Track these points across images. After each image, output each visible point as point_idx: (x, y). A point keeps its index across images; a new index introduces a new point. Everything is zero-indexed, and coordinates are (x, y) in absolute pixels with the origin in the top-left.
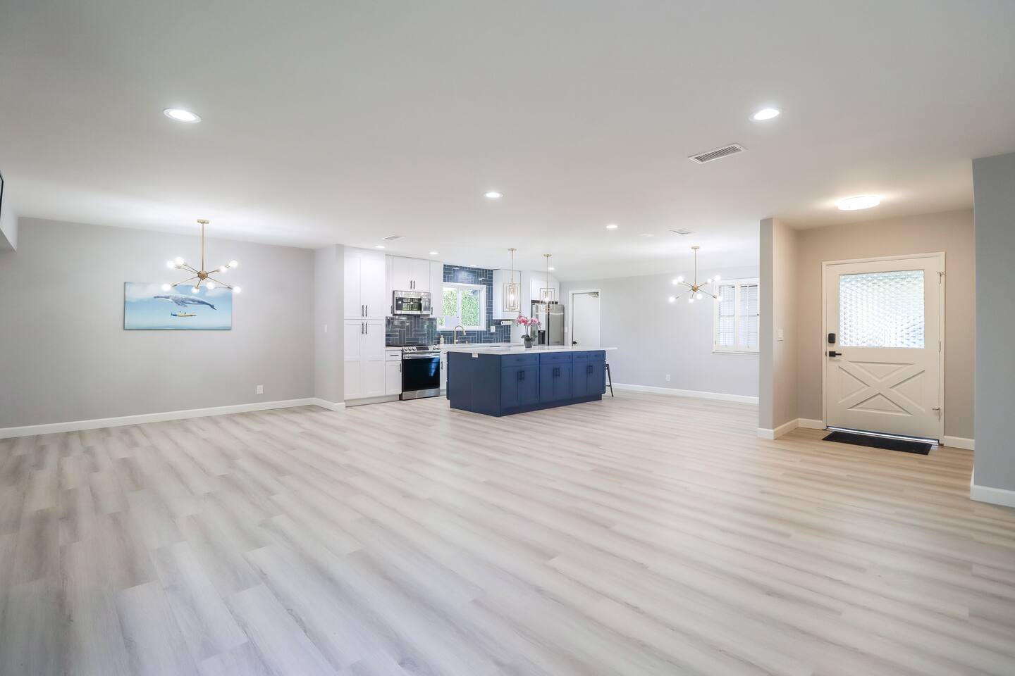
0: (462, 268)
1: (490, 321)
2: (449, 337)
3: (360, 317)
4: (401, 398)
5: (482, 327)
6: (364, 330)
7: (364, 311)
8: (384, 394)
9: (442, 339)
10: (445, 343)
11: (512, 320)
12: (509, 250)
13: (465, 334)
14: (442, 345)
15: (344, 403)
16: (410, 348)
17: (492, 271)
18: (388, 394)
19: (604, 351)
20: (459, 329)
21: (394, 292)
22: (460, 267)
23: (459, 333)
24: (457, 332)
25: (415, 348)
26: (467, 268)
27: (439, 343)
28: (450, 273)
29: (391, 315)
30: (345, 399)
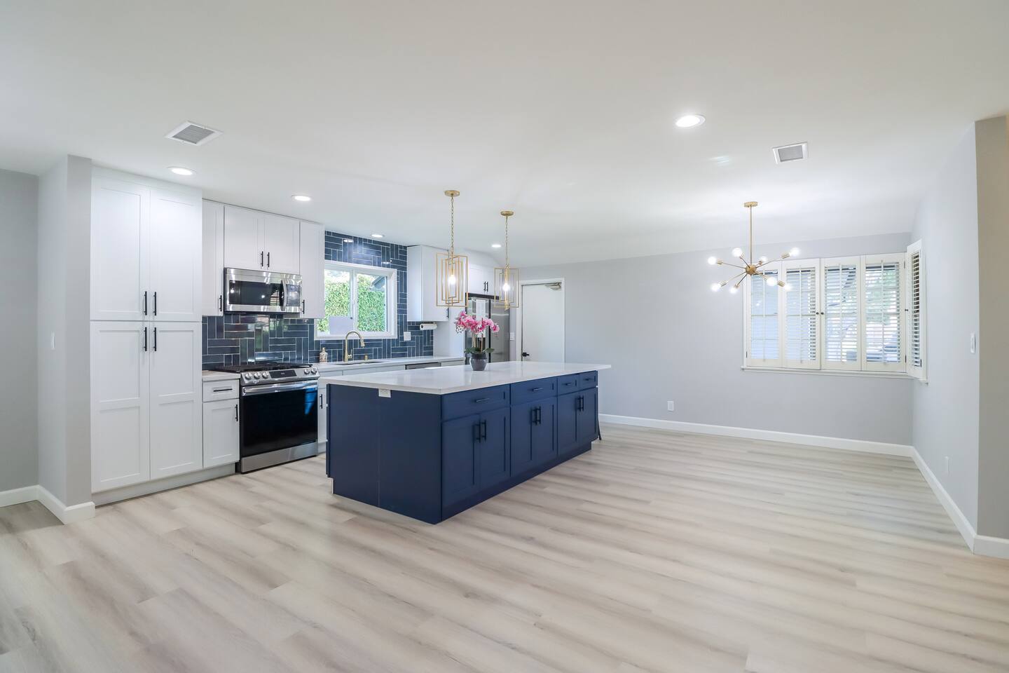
0: (358, 240)
1: (403, 325)
2: (337, 350)
3: (140, 316)
4: (238, 468)
5: (391, 332)
6: (149, 341)
7: (150, 304)
8: (199, 467)
9: (324, 354)
10: (329, 360)
11: (437, 323)
12: (446, 193)
13: (363, 345)
14: (324, 365)
15: (91, 504)
16: (258, 374)
17: (405, 247)
18: (206, 466)
19: (596, 372)
20: (353, 337)
21: (225, 271)
22: (355, 239)
23: (353, 344)
24: (350, 341)
25: (266, 373)
26: (365, 240)
27: (318, 360)
28: (338, 247)
29: (221, 314)
30: (94, 490)
